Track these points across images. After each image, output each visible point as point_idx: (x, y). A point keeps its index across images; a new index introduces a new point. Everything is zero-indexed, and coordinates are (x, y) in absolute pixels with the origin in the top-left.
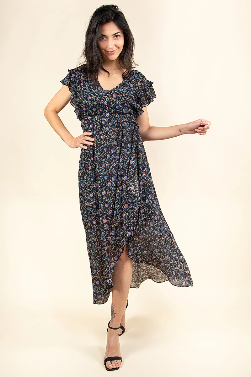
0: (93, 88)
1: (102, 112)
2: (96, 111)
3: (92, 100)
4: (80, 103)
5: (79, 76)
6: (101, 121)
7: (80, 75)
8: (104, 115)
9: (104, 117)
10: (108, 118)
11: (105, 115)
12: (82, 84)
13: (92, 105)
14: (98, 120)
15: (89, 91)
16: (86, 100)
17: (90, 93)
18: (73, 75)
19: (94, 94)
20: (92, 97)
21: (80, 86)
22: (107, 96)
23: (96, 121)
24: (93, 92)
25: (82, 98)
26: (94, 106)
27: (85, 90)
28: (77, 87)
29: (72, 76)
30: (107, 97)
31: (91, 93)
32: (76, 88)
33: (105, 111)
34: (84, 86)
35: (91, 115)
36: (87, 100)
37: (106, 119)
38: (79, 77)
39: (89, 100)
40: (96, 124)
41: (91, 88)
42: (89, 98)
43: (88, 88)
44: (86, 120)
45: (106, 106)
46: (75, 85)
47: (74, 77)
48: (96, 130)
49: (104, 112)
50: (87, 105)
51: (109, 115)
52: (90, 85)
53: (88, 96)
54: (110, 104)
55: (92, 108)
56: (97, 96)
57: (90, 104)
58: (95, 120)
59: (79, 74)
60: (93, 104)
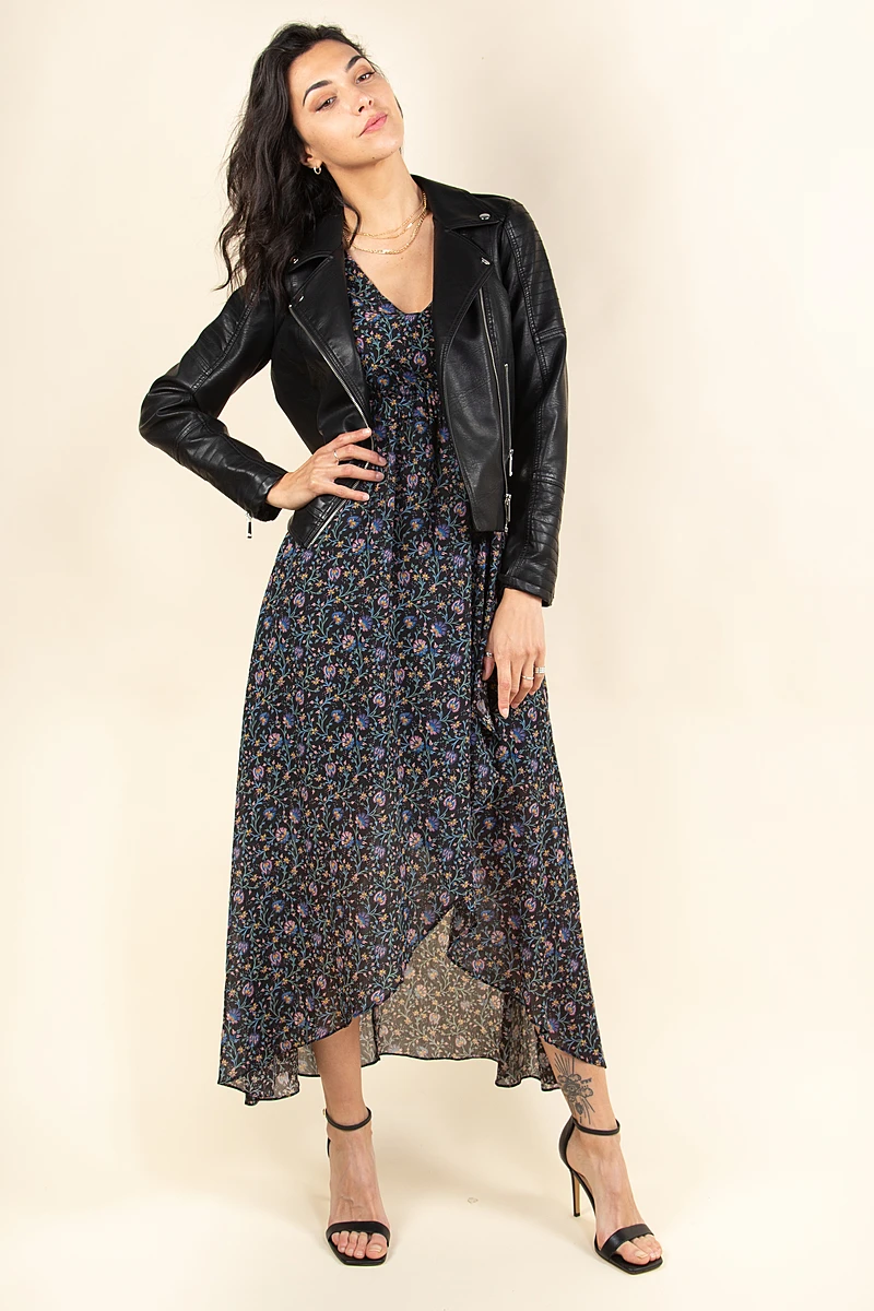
3: (368, 348)
19: (371, 328)
20: (369, 341)
22: (420, 331)
26: (380, 369)
31: (361, 327)
45: (424, 368)
57: (365, 363)
60: (379, 364)
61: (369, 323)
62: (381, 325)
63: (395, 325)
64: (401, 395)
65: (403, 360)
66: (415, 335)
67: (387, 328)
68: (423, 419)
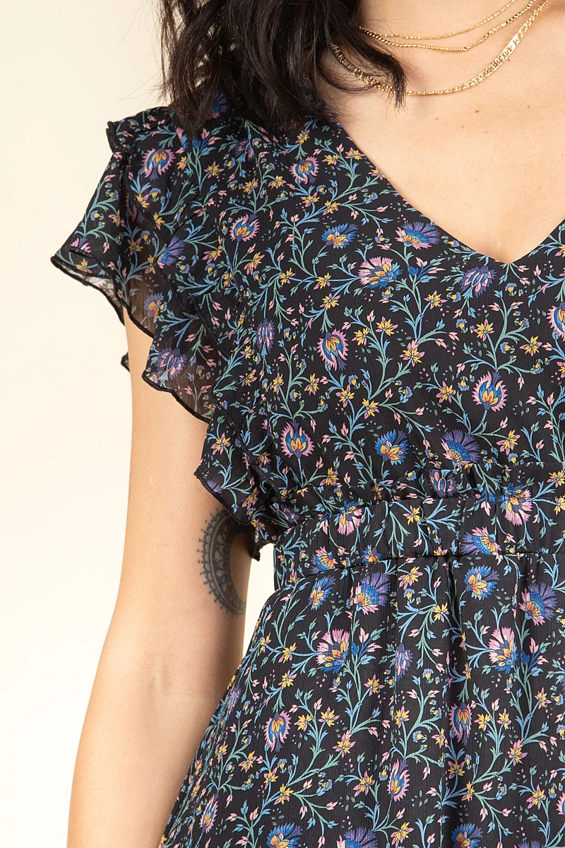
0: (351, 251)
1: (472, 477)
2: (410, 459)
3: (357, 360)
4: (241, 393)
5: (206, 162)
6: (459, 556)
7: (216, 157)
8: (487, 507)
9: (480, 520)
10: (517, 531)
11: (497, 510)
12: (244, 229)
13: (370, 408)
14: (433, 546)
15: (323, 282)
16: (302, 366)
17: (330, 302)
18: (154, 161)
19: (370, 300)
20: (360, 338)
21: (230, 244)
22: (496, 319)
23: (416, 553)
24: (357, 284)
25: (257, 349)
26: (384, 417)
27: (285, 277)
28: (202, 264)
29: (147, 171)
30: (495, 336)
31: (347, 301)
32: (199, 272)
33: (495, 472)
34: (261, 242)
35: (367, 496)
36: (316, 367)
37: (500, 539)
38: (214, 170)
39: (330, 363)
40: (416, 587)
41: (334, 254)
42: (332, 350)
43: (311, 254)
44: (322, 541)
45: (494, 418)
46: (188, 250)
47: (168, 181)
48: (411, 644)
49: (483, 476)
50: (322, 407)
51: (527, 506)
52: (319, 229)
53: (316, 334)
54: (532, 400)
55: (366, 436)
56: (398, 318)
57: (346, 396)
58: (409, 541)
59: (204, 144)
60: (380, 398)
61: (367, 290)
62: (398, 295)
63: (435, 300)
64: (435, 495)
65: (446, 392)
66: (484, 330)
67: (412, 305)
68: (488, 560)
